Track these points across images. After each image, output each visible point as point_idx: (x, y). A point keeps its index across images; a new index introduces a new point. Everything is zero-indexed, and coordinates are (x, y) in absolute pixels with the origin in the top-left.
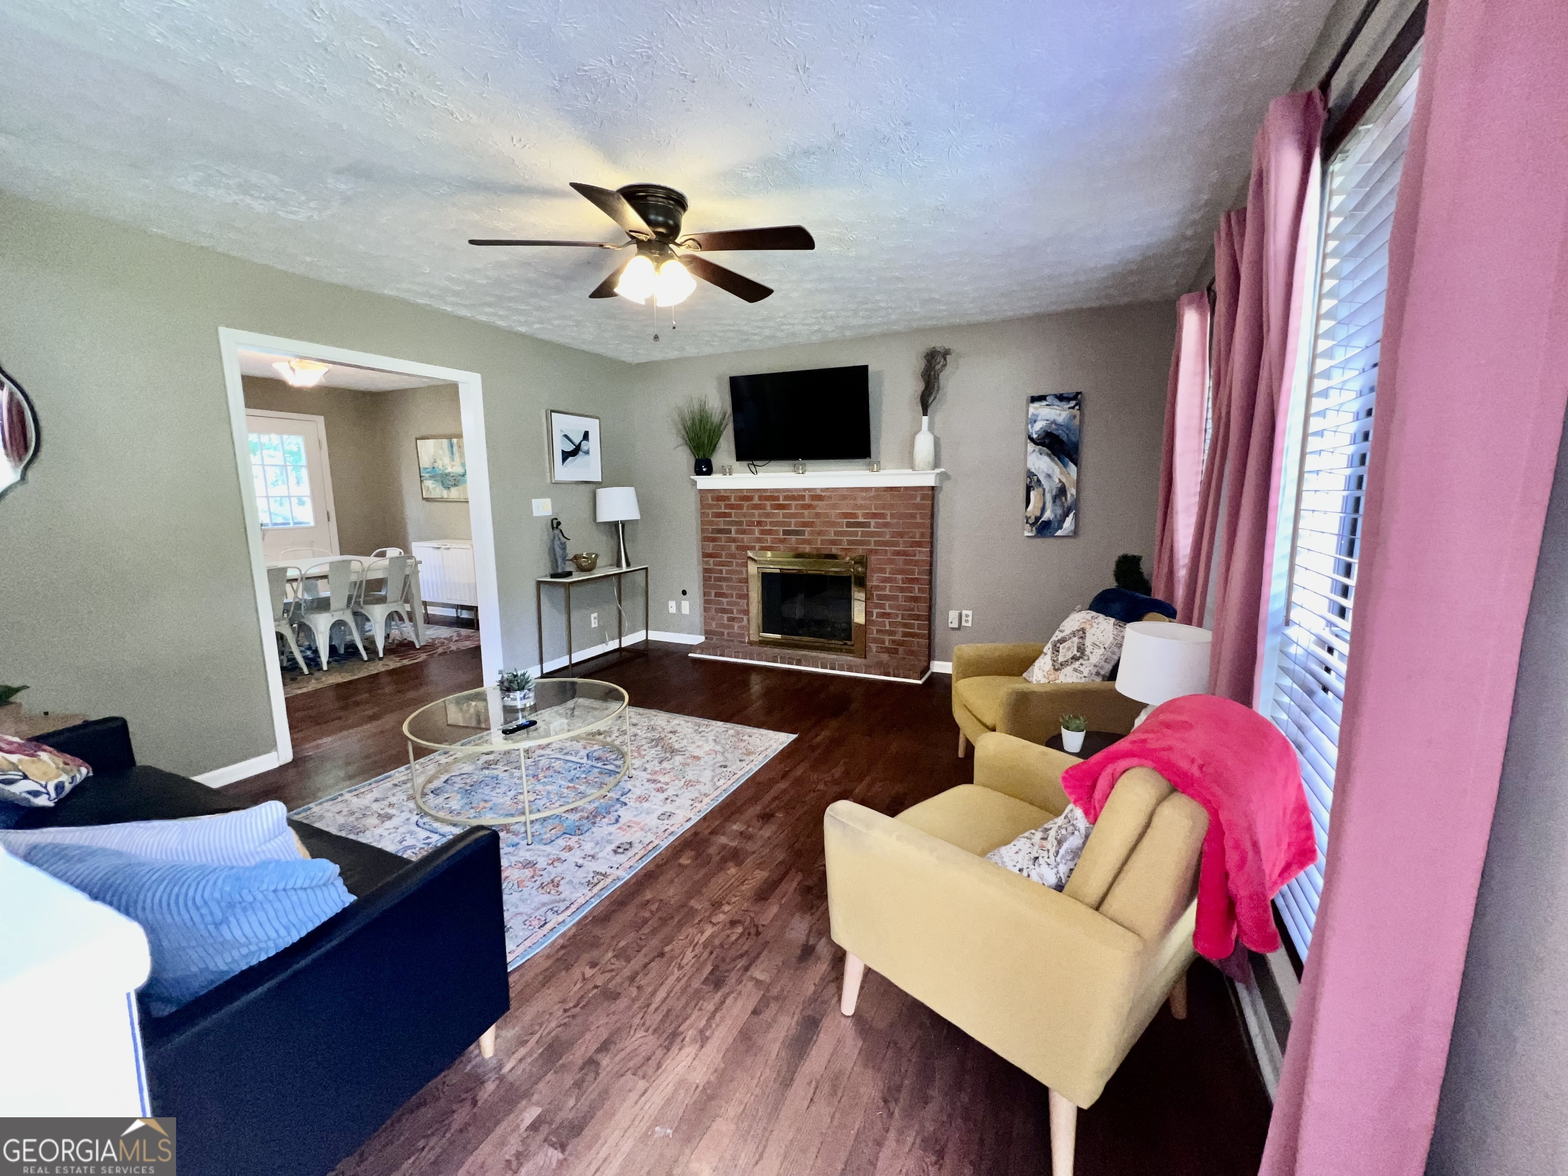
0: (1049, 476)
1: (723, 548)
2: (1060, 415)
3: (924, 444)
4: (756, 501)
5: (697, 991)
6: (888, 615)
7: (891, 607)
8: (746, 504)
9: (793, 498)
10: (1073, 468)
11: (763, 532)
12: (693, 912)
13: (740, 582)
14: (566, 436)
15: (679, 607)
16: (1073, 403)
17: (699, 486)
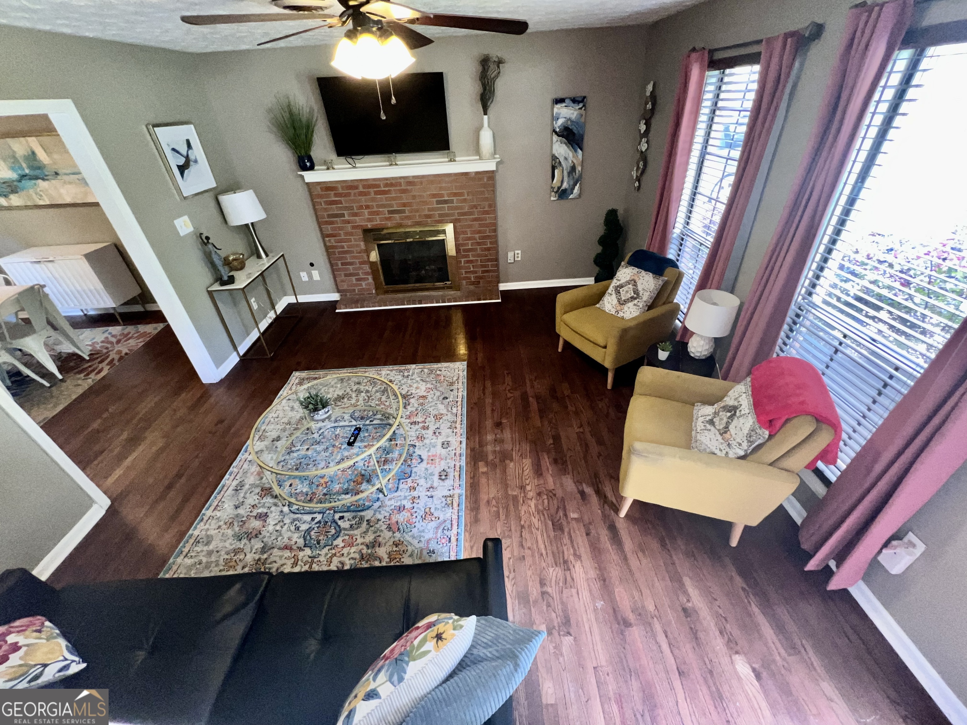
0: (566, 159)
1: (341, 229)
2: (573, 114)
3: (486, 137)
4: (361, 189)
5: (555, 537)
6: (471, 262)
7: (473, 256)
8: (352, 192)
9: (392, 185)
10: (579, 151)
11: (370, 213)
12: (515, 498)
13: (360, 253)
14: (173, 150)
15: (310, 276)
16: (581, 105)
17: (307, 180)
